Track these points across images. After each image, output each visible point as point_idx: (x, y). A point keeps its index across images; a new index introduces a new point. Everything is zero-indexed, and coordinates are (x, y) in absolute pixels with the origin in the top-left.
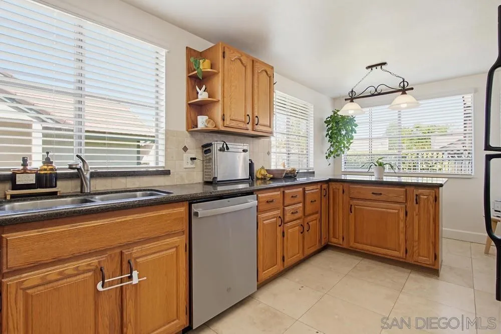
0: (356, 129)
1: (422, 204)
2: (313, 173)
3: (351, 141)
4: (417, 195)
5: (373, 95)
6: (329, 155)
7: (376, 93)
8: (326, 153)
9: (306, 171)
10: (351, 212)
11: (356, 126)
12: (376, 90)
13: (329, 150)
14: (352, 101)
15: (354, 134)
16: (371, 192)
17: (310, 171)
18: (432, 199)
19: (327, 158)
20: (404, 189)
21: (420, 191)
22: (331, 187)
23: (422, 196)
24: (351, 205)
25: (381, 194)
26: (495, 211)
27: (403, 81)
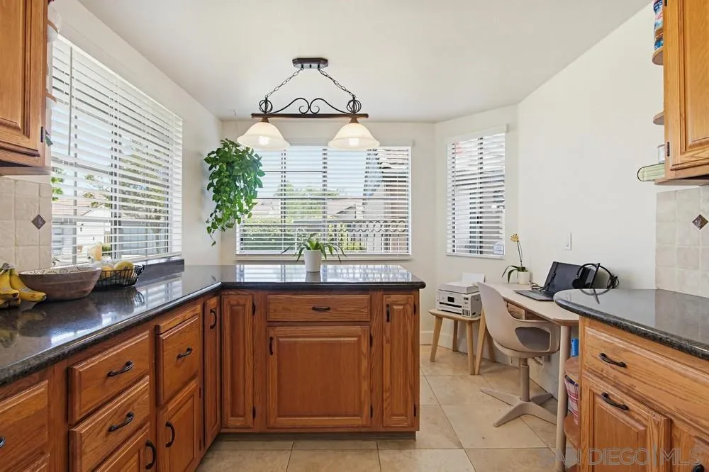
0: (262, 179)
1: (395, 319)
2: (182, 262)
3: (254, 201)
4: (388, 306)
5: (303, 115)
6: (214, 226)
7: (309, 112)
8: (207, 222)
9: (163, 261)
10: (272, 353)
11: (262, 174)
12: (309, 107)
13: (213, 216)
14: (265, 120)
15: (257, 189)
16: (311, 307)
17: (174, 259)
18: (410, 309)
19: (209, 230)
20: (367, 297)
21: (395, 297)
22: (226, 302)
23: (395, 307)
24: (271, 339)
25: (329, 309)
26: (441, 303)
27: (352, 99)
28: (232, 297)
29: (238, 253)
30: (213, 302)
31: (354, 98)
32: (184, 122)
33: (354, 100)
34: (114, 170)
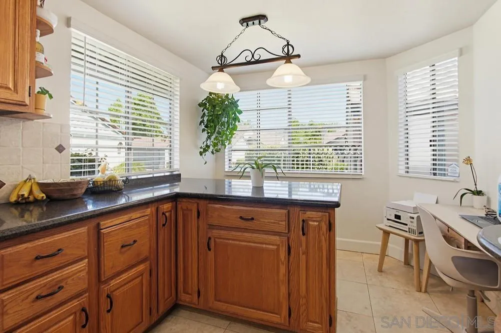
0: (240, 116)
1: (311, 234)
2: (179, 175)
3: (234, 132)
4: (303, 221)
5: (249, 63)
6: (205, 150)
7: (253, 60)
8: (201, 148)
9: (168, 174)
10: (210, 250)
11: (240, 112)
12: (253, 56)
13: (205, 144)
14: (221, 70)
15: (237, 123)
16: (239, 216)
17: (175, 173)
18: (324, 227)
19: (201, 154)
20: (285, 211)
21: (310, 214)
23: (311, 223)
24: (210, 238)
25: (252, 219)
26: (388, 219)
27: (286, 43)
28: (183, 204)
29: (226, 170)
30: (167, 207)
31: (288, 43)
32: (181, 80)
33: (288, 44)
34: (127, 115)
